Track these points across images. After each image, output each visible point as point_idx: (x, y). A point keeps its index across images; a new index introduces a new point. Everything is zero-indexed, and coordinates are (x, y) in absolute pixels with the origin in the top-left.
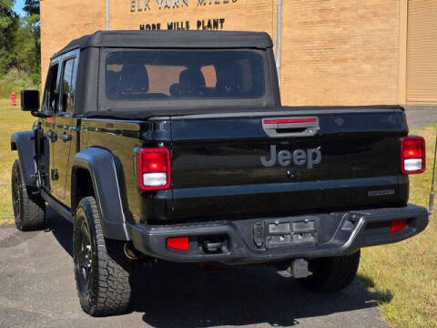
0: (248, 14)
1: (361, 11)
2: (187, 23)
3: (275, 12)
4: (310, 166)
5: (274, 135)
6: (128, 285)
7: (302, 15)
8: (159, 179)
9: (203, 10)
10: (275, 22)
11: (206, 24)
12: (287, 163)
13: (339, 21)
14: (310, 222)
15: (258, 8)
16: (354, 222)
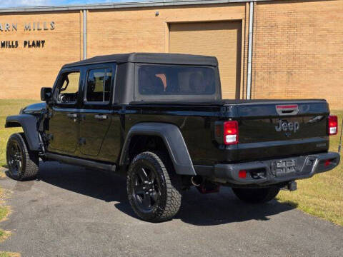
0: (63, 39)
1: (141, 41)
2: (17, 42)
3: (82, 38)
4: (295, 131)
5: (281, 114)
6: (180, 203)
7: (100, 41)
8: (232, 138)
9: (28, 34)
10: (82, 44)
11: (31, 44)
12: (286, 129)
13: (125, 46)
14: (293, 161)
15: (70, 35)
16: (312, 161)
